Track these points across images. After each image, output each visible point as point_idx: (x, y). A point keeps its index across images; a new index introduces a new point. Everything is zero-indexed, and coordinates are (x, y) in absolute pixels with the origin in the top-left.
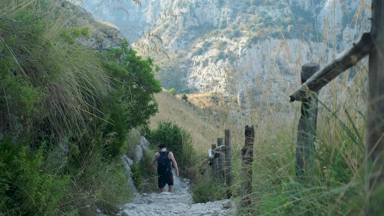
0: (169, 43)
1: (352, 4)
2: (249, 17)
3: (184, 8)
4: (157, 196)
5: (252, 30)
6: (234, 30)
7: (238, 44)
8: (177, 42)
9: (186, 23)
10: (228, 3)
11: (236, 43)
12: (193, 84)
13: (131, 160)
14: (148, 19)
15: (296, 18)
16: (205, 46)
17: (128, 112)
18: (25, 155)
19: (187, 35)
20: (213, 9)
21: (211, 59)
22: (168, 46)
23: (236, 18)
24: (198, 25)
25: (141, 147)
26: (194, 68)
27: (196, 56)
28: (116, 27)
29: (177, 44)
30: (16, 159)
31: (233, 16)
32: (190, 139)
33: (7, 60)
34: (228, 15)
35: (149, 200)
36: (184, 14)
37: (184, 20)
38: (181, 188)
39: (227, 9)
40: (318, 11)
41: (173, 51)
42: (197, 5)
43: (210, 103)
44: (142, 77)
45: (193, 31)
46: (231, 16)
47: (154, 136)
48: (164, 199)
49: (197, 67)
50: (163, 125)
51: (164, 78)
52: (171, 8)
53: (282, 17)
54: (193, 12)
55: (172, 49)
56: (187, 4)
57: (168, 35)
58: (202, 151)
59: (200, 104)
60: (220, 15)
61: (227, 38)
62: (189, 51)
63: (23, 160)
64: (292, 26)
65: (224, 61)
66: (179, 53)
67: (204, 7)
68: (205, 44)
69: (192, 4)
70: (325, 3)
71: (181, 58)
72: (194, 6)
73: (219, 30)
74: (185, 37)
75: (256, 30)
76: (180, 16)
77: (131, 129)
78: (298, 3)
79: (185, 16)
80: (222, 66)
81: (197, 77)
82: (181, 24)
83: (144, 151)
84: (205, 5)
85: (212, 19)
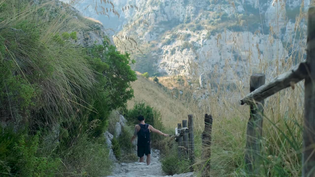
0: (143, 35)
1: (293, 3)
2: (209, 13)
3: (155, 6)
4: (133, 165)
5: (211, 24)
6: (197, 24)
7: (200, 36)
8: (150, 35)
9: (157, 19)
10: (192, 2)
11: (198, 35)
12: (163, 69)
13: (112, 135)
14: (126, 16)
15: (248, 15)
16: (173, 37)
17: (109, 98)
18: (24, 142)
19: (158, 28)
20: (179, 7)
21: (178, 48)
22: (142, 37)
23: (198, 14)
24: (167, 20)
25: (120, 123)
26: (164, 56)
27: (166, 46)
28: (100, 22)
29: (150, 36)
30: (17, 146)
31: (196, 13)
32: (160, 117)
33: (9, 62)
34: (191, 13)
35: (127, 169)
36: (156, 12)
37: (155, 16)
38: (153, 157)
39: (191, 7)
40: (265, 9)
41: (147, 42)
42: (166, 4)
43: (176, 84)
44: (120, 69)
45: (163, 25)
46: (194, 13)
47: (131, 115)
48: (138, 168)
49: (166, 55)
50: (138, 106)
51: (139, 64)
52: (145, 6)
53: (236, 14)
54: (163, 9)
55: (146, 39)
56: (158, 3)
57: (142, 28)
58: (170, 127)
59: (169, 85)
60: (185, 12)
61: (191, 31)
62: (160, 42)
63: (22, 146)
64: (244, 21)
65: (189, 50)
66: (151, 43)
67: (171, 6)
68: (172, 36)
69: (162, 3)
70: (271, 2)
71: (153, 48)
72: (164, 5)
73: (185, 24)
74: (157, 31)
75: (214, 24)
76: (152, 13)
77: (111, 110)
78: (249, 2)
79: (157, 13)
80: (187, 54)
81: (166, 63)
82: (153, 20)
83: (122, 127)
84: (173, 4)
85: (178, 15)
